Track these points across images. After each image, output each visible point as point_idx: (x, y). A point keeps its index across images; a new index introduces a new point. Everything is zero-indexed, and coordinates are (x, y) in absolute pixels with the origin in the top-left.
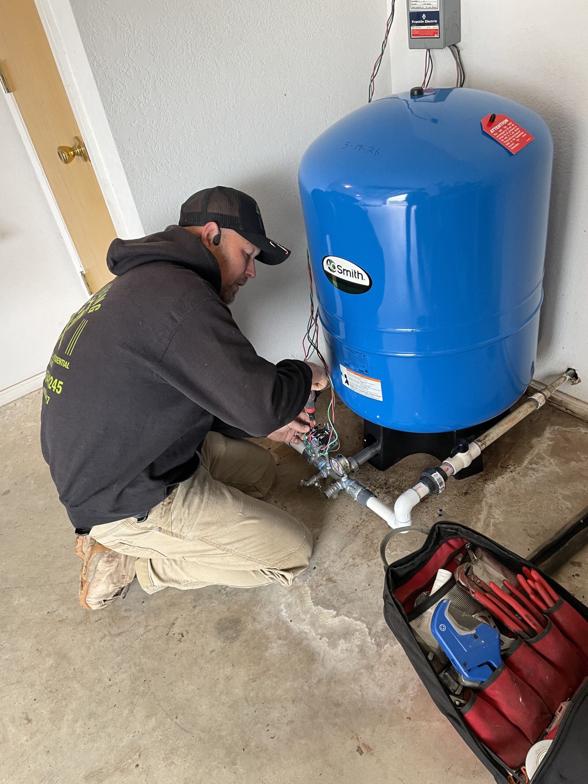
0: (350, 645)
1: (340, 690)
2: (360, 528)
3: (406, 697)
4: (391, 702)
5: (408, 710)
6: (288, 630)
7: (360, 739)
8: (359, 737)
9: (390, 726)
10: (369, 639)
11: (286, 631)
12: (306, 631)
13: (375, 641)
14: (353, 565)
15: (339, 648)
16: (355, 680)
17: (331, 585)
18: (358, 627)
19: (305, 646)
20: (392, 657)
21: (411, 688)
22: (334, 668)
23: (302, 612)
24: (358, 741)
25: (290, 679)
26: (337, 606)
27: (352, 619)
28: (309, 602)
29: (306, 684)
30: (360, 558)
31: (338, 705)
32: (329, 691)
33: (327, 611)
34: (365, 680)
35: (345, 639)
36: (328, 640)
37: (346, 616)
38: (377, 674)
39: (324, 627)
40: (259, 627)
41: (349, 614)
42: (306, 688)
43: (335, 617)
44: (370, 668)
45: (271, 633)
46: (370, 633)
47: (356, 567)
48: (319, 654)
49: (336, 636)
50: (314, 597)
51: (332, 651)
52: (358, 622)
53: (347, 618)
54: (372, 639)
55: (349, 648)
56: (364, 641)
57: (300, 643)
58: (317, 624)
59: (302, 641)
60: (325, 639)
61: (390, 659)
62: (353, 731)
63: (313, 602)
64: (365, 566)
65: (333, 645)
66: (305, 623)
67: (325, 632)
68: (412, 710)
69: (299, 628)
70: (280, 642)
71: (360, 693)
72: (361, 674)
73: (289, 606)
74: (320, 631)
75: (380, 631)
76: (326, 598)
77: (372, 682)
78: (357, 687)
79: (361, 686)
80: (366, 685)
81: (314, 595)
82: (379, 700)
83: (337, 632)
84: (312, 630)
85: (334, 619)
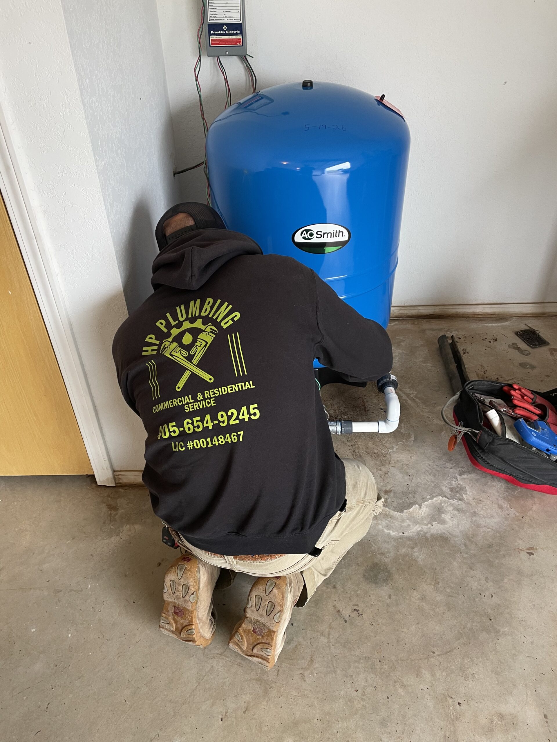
0: (450, 513)
1: (480, 538)
2: (356, 451)
3: (508, 510)
4: (506, 519)
5: (517, 514)
6: (409, 539)
7: (523, 549)
8: (521, 548)
9: (523, 529)
10: (452, 502)
11: (410, 541)
12: (419, 529)
13: (456, 499)
14: (386, 474)
15: (447, 520)
16: (478, 526)
17: (392, 494)
18: (439, 501)
19: (431, 537)
20: (474, 499)
21: (503, 504)
22: (461, 532)
23: (401, 523)
24: (523, 551)
25: (452, 561)
26: (413, 501)
27: (430, 501)
28: (396, 514)
29: (462, 553)
30: (383, 466)
31: (490, 546)
32: (477, 544)
33: (411, 509)
34: (482, 522)
35: (443, 513)
36: (436, 522)
37: (425, 502)
38: (481, 513)
39: (423, 519)
40: (392, 555)
41: (424, 500)
42: (465, 556)
43: (421, 507)
44: (475, 514)
45: (403, 551)
46: (448, 498)
47: (389, 473)
48: (444, 533)
49: (436, 516)
50: (394, 509)
51: (447, 526)
52: (435, 499)
53: (426, 503)
54: (454, 500)
55: (452, 515)
56: (452, 505)
57: (427, 539)
58: (418, 520)
59: (425, 536)
60: (434, 523)
61: (475, 501)
62: (515, 549)
63: (398, 512)
64: (392, 469)
65: (443, 522)
66: (411, 526)
67: (429, 520)
68: (518, 512)
69: (414, 532)
70: (416, 549)
71: (490, 530)
72: (476, 521)
73: (388, 527)
74: (425, 522)
75: (450, 493)
76: (400, 503)
77: (486, 519)
78: (484, 529)
79: (485, 526)
80: (486, 523)
81: (392, 508)
82: (501, 523)
83: (434, 514)
84: (421, 526)
85: (422, 509)
